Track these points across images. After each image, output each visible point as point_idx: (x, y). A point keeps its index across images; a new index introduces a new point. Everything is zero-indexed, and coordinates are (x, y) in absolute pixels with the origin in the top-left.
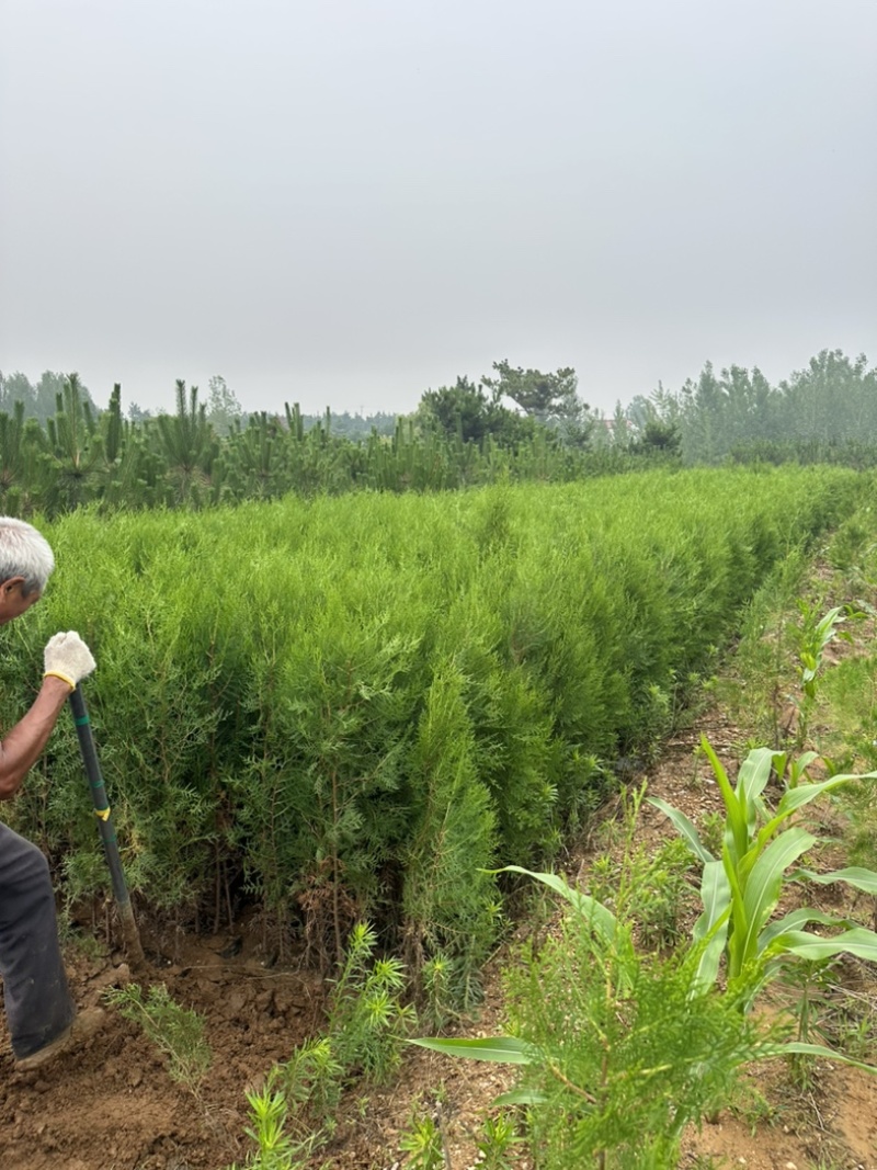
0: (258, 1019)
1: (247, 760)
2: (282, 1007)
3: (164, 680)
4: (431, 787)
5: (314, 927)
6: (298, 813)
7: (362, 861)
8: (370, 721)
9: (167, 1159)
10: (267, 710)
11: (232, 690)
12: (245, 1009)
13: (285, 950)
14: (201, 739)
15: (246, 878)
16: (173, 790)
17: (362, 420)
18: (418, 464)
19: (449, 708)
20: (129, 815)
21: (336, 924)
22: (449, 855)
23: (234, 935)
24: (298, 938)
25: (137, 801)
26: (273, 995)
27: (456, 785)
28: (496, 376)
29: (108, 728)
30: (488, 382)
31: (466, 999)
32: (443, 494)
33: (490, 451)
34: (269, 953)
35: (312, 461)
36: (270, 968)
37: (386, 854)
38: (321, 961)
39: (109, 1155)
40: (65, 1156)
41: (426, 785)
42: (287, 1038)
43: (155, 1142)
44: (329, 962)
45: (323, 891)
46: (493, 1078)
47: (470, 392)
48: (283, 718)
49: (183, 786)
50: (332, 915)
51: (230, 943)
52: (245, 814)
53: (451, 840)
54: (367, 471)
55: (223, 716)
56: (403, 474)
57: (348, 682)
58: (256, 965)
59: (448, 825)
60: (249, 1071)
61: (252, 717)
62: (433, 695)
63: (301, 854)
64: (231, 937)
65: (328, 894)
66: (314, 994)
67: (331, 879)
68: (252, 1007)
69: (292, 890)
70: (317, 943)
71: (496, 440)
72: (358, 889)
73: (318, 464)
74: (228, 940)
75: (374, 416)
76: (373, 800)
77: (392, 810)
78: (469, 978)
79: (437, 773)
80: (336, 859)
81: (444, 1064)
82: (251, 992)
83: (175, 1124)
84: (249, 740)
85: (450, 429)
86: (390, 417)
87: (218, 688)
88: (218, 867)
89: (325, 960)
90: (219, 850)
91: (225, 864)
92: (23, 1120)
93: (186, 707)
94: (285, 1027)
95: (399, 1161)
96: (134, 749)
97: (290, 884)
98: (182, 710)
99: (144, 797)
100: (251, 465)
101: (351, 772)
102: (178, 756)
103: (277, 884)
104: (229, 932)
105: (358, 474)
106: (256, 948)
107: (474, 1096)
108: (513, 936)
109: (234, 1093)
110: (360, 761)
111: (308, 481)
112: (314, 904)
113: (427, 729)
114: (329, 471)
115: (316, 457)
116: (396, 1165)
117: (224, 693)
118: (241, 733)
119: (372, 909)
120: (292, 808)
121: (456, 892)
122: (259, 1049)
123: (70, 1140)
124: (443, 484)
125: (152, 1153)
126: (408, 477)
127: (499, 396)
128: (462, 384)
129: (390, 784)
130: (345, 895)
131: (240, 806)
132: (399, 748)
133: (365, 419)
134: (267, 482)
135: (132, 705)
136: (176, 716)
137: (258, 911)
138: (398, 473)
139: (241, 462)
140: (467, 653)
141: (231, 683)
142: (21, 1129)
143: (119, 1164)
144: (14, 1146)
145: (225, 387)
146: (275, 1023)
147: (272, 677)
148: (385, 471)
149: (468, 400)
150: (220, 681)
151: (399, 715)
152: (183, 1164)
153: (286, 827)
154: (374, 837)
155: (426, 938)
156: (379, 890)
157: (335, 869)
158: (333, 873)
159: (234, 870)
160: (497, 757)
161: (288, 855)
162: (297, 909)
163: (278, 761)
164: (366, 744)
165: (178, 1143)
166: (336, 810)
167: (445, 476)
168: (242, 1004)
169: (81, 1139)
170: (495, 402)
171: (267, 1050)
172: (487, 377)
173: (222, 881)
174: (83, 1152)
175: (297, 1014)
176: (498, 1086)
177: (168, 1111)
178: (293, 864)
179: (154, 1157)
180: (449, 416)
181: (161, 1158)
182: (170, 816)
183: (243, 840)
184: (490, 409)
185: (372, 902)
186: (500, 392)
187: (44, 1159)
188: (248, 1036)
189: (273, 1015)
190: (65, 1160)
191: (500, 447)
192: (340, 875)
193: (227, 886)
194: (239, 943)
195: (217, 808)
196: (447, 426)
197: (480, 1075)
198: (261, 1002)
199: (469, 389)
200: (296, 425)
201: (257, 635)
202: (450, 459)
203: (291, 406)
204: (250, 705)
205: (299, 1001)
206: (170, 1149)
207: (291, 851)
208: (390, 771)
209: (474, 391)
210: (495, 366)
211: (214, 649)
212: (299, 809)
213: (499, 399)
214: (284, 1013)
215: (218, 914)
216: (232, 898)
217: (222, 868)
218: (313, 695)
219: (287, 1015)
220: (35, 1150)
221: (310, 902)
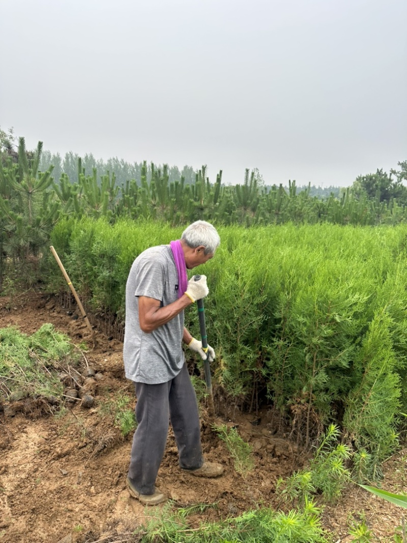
0: (267, 455)
1: (274, 339)
2: (278, 453)
3: (242, 298)
4: (366, 370)
5: (297, 422)
6: (295, 368)
7: (324, 397)
8: (337, 332)
9: (228, 502)
10: (285, 318)
11: (269, 307)
12: (262, 450)
13: (281, 428)
14: (255, 326)
15: (268, 392)
16: (241, 346)
17: (322, 190)
18: (355, 212)
19: (381, 333)
20: (221, 353)
21: (307, 423)
22: (373, 404)
23: (258, 416)
24: (288, 425)
25: (225, 348)
26: (275, 447)
27: (381, 372)
28: (399, 169)
29: (218, 315)
30: (393, 172)
31: (374, 475)
32: (368, 227)
33: (393, 207)
34: (273, 428)
35: (300, 208)
36: (273, 435)
37: (337, 397)
38: (298, 438)
39: (205, 492)
40: (188, 487)
41: (363, 369)
42: (280, 468)
43: (224, 493)
44: (302, 439)
45: (303, 407)
46: (390, 517)
47: (383, 177)
48: (293, 323)
49: (246, 345)
50: (306, 419)
51: (256, 419)
52: (271, 363)
53: (374, 397)
54: (327, 214)
55: (266, 318)
56: (346, 216)
57: (328, 311)
58: (267, 432)
59: (374, 390)
60: (264, 477)
61: (277, 321)
62: (373, 325)
63: (294, 387)
64: (256, 417)
65: (305, 409)
66: (294, 452)
67: (308, 402)
68: (265, 450)
69: (289, 402)
70: (297, 430)
71: (397, 202)
72: (320, 410)
73: (303, 209)
74: (255, 418)
75: (328, 187)
76: (334, 370)
77: (342, 377)
78: (375, 466)
79: (370, 364)
80: (311, 394)
81: (363, 503)
82: (265, 443)
83: (232, 489)
84: (274, 331)
85: (371, 195)
86: (336, 189)
87: (263, 305)
88: (254, 384)
89: (299, 438)
90: (255, 377)
91: (257, 383)
92: (172, 467)
93: (250, 311)
94: (279, 463)
95: (341, 539)
96: (228, 325)
97: (288, 400)
98: (248, 312)
99: (228, 346)
100: (272, 208)
101: (324, 355)
102: (244, 331)
103: (282, 398)
104: (255, 414)
105: (322, 215)
106: (268, 424)
107: (380, 523)
108: (399, 452)
109: (257, 484)
110: (329, 350)
111: (298, 216)
112: (298, 411)
113: (368, 341)
114: (308, 213)
115: (303, 206)
116: (340, 540)
117: (265, 308)
118: (271, 327)
119: (326, 421)
120: (292, 366)
121: (375, 423)
122: (267, 469)
123: (190, 481)
124: (367, 222)
125: (222, 497)
126: (348, 218)
127: (401, 179)
128: (379, 172)
129: (345, 364)
130: (314, 411)
131: (268, 359)
132: (351, 348)
133: (323, 189)
134: (278, 216)
135: (229, 306)
136: (245, 314)
137: (271, 408)
138: (343, 215)
139: (267, 207)
140: (391, 307)
141: (269, 304)
142: (172, 470)
143: (209, 497)
144: (169, 476)
145: (258, 173)
146: (275, 460)
147: (289, 305)
148: (336, 214)
149: (383, 181)
150: (265, 302)
151: (353, 332)
152: (235, 507)
153: (289, 373)
154: (332, 387)
155: (354, 441)
156: (331, 413)
157: (310, 398)
158: (309, 399)
159: (261, 388)
160: (402, 362)
161: (288, 386)
162: (289, 412)
163: (288, 343)
164: (334, 343)
165: (233, 497)
166: (314, 371)
167: (369, 219)
168: (260, 447)
169: (194, 482)
170: (398, 182)
171: (271, 470)
172: (393, 170)
173: (255, 390)
174: (195, 488)
175: (285, 459)
176: (392, 522)
177: (229, 482)
178: (289, 391)
179: (223, 499)
180: (371, 188)
181: (226, 501)
182: (238, 357)
183: (268, 374)
184: (395, 186)
185: (327, 418)
186: (401, 178)
187: (180, 485)
188: (263, 462)
189: (274, 456)
190: (188, 488)
191: (399, 206)
192: (312, 401)
193: (257, 394)
194: (259, 420)
195: (258, 358)
196: (369, 194)
197: (382, 514)
198: (269, 449)
199: (383, 175)
200: (293, 191)
201: (283, 284)
202: (372, 210)
203: (292, 182)
204: (277, 315)
205: (287, 453)
206: (230, 499)
207: (290, 385)
208: (346, 358)
209: (386, 175)
210: (399, 164)
211: (264, 288)
212: (296, 366)
213: (401, 181)
214: (279, 457)
215: (252, 405)
216: (259, 399)
217: (256, 385)
218: (310, 316)
219: (280, 458)
220: (177, 480)
221: (297, 410)
